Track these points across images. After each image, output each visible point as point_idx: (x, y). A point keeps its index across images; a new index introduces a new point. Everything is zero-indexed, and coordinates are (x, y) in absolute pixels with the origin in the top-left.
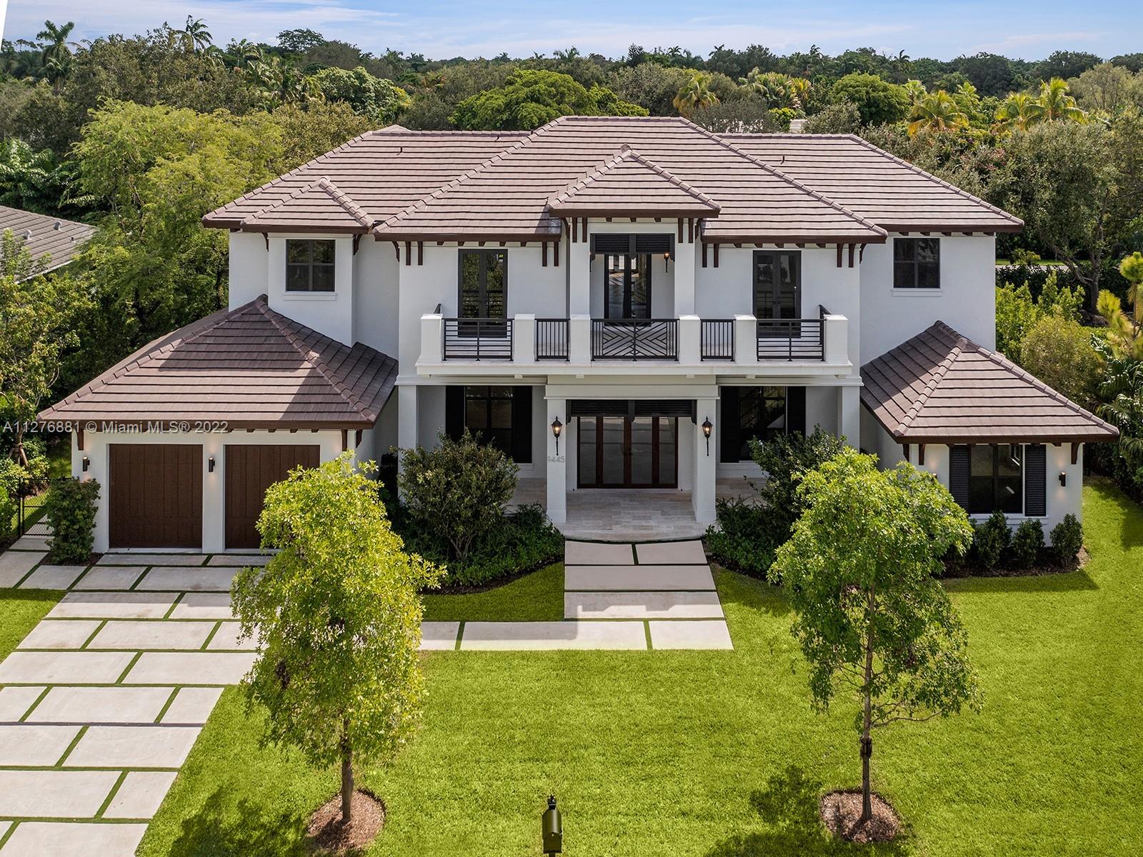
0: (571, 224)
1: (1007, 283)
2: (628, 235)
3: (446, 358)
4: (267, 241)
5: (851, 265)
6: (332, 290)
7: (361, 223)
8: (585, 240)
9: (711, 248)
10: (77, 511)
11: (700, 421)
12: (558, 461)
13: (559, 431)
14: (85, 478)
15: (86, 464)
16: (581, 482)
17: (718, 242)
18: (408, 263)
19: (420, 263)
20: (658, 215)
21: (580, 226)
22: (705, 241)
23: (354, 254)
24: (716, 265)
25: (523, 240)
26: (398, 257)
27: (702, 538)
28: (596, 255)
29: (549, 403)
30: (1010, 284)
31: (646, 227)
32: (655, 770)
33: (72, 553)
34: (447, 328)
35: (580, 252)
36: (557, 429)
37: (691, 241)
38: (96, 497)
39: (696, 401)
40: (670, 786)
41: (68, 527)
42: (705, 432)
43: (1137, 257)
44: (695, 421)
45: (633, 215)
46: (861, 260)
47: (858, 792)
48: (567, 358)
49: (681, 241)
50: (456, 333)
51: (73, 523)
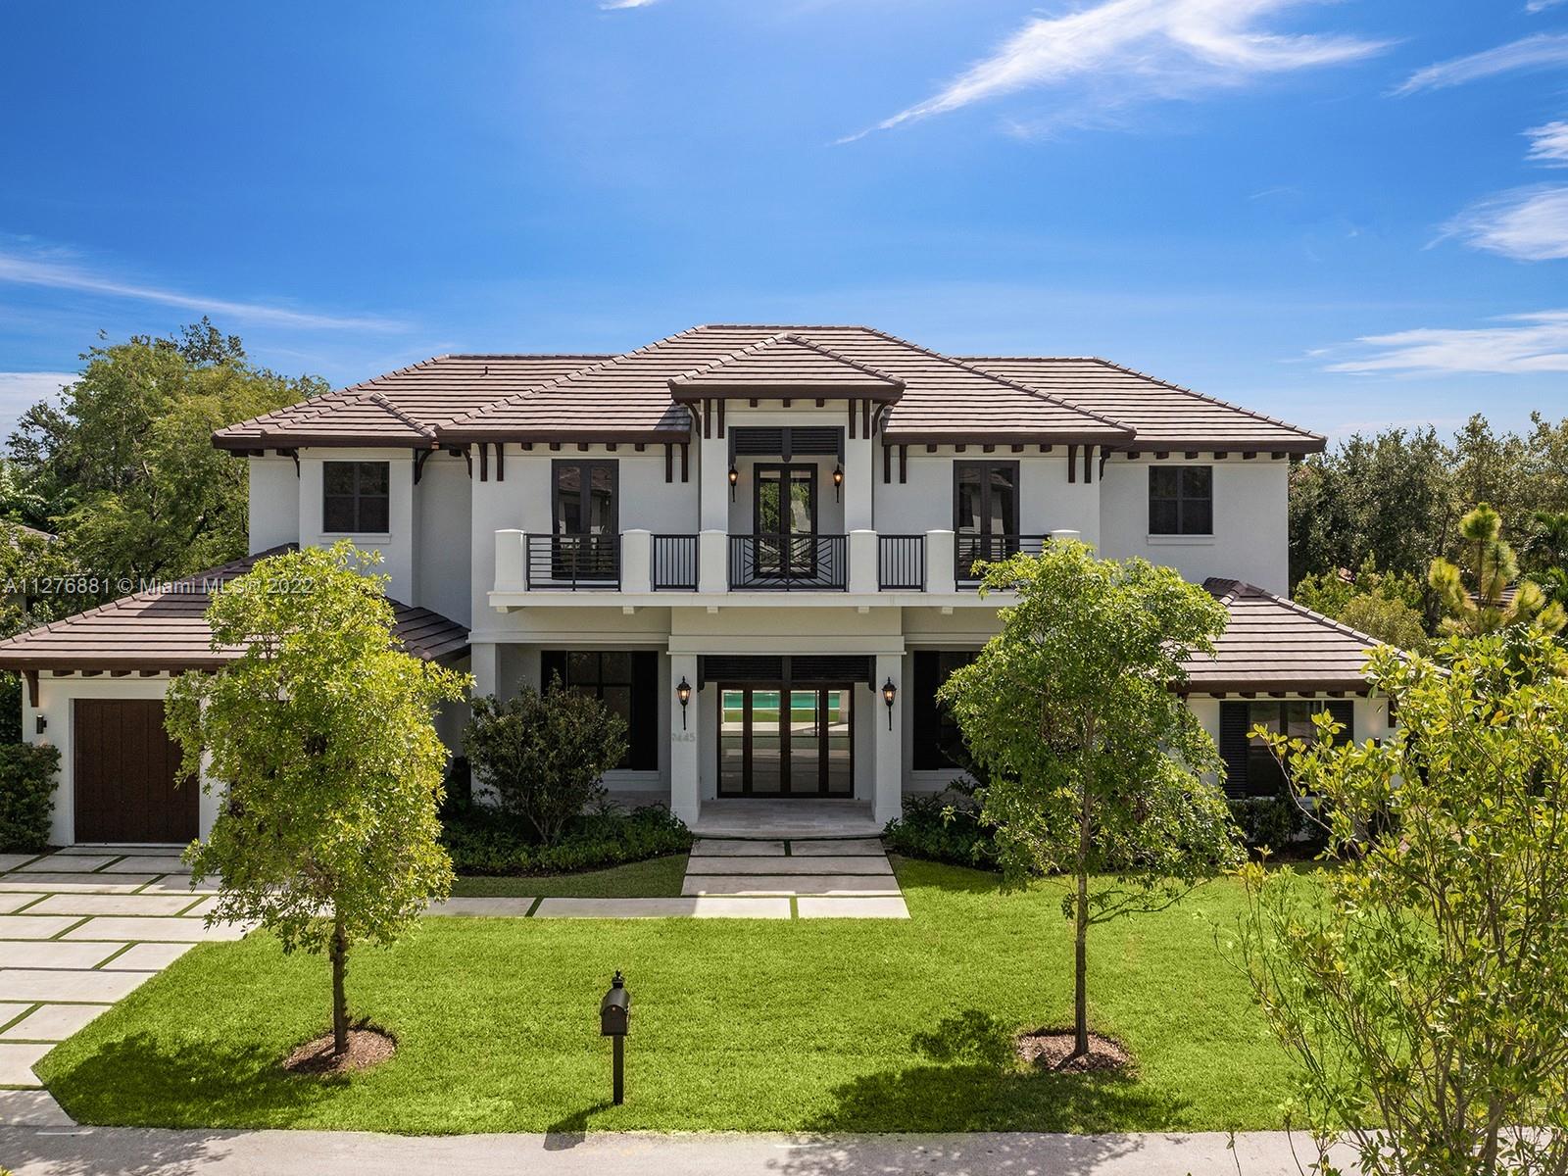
0: (701, 414)
1: (1309, 574)
2: (780, 430)
3: (530, 587)
4: (298, 463)
5: (1088, 480)
6: (386, 530)
7: (422, 433)
8: (721, 435)
9: (895, 452)
10: (26, 780)
11: (880, 684)
12: (686, 739)
13: (687, 698)
14: (41, 741)
15: (42, 724)
16: (723, 789)
17: (905, 441)
18: (484, 478)
19: (500, 477)
20: (820, 395)
21: (714, 415)
22: (887, 442)
23: (416, 483)
24: (903, 480)
25: (640, 441)
26: (470, 473)
27: (881, 837)
28: (737, 457)
29: (674, 660)
30: (1312, 575)
31: (803, 416)
32: (784, 1011)
33: (21, 837)
34: (532, 547)
35: (714, 453)
36: (684, 694)
37: (866, 436)
38: (56, 769)
39: (875, 656)
40: (801, 1024)
41: (15, 801)
42: (886, 699)
43: (1483, 509)
44: (873, 687)
45: (787, 395)
46: (1101, 475)
47: (1070, 1032)
48: (695, 588)
49: (852, 436)
50: (550, 575)
51: (22, 794)
